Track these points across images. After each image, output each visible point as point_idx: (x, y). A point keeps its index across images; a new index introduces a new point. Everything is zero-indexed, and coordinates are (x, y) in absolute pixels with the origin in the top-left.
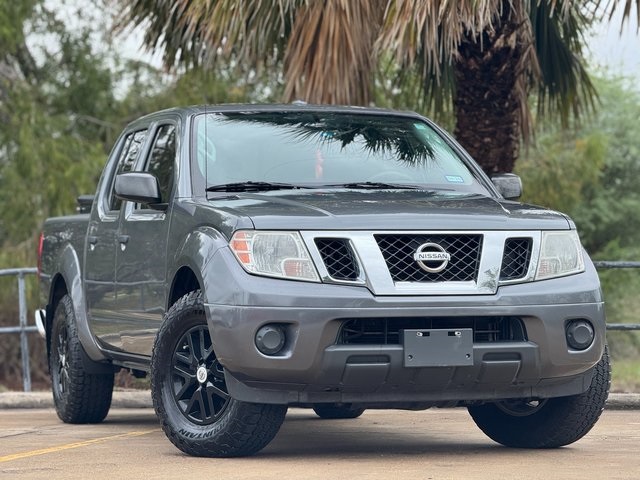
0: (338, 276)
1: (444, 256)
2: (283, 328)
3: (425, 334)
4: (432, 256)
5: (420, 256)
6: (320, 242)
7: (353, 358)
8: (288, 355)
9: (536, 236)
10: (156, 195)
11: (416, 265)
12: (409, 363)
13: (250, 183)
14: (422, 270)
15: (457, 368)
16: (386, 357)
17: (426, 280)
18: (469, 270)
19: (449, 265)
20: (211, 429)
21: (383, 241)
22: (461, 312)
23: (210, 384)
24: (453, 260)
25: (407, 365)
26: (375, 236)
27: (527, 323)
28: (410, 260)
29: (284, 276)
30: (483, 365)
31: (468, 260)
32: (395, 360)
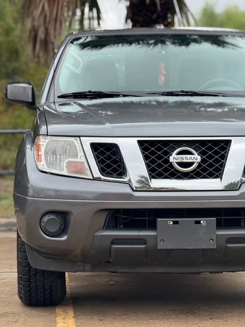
1: (196, 158)
2: (63, 216)
3: (175, 223)
4: (186, 158)
5: (174, 158)
7: (116, 241)
8: (64, 238)
10: (30, 100)
11: (171, 165)
12: (161, 246)
13: (90, 92)
16: (143, 241)
17: (179, 178)
18: (217, 170)
19: (198, 167)
24: (203, 161)
25: (159, 247)
29: (66, 174)
30: (226, 248)
31: (217, 161)
32: (150, 243)
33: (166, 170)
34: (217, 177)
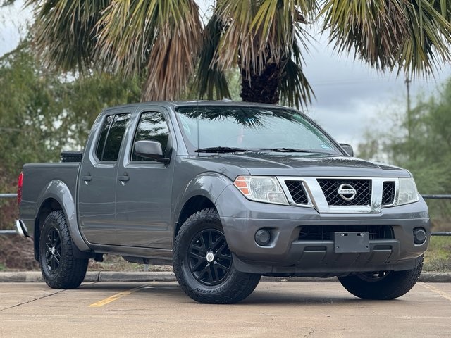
0: (297, 202)
1: (353, 191)
2: (269, 231)
3: (346, 235)
4: (347, 191)
5: (341, 191)
6: (287, 183)
7: (308, 248)
8: (273, 245)
9: (397, 181)
10: (161, 153)
11: (339, 196)
12: (338, 251)
13: (220, 148)
14: (342, 199)
15: (360, 253)
16: (325, 248)
17: (344, 205)
18: (366, 199)
19: (356, 197)
20: (218, 288)
21: (322, 182)
22: (364, 222)
23: (215, 263)
24: (358, 194)
25: (336, 252)
26: (317, 180)
27: (394, 228)
28: (336, 193)
29: (269, 202)
30: (374, 253)
31: (365, 194)
32: (330, 249)
33: (336, 199)
34: (366, 204)
